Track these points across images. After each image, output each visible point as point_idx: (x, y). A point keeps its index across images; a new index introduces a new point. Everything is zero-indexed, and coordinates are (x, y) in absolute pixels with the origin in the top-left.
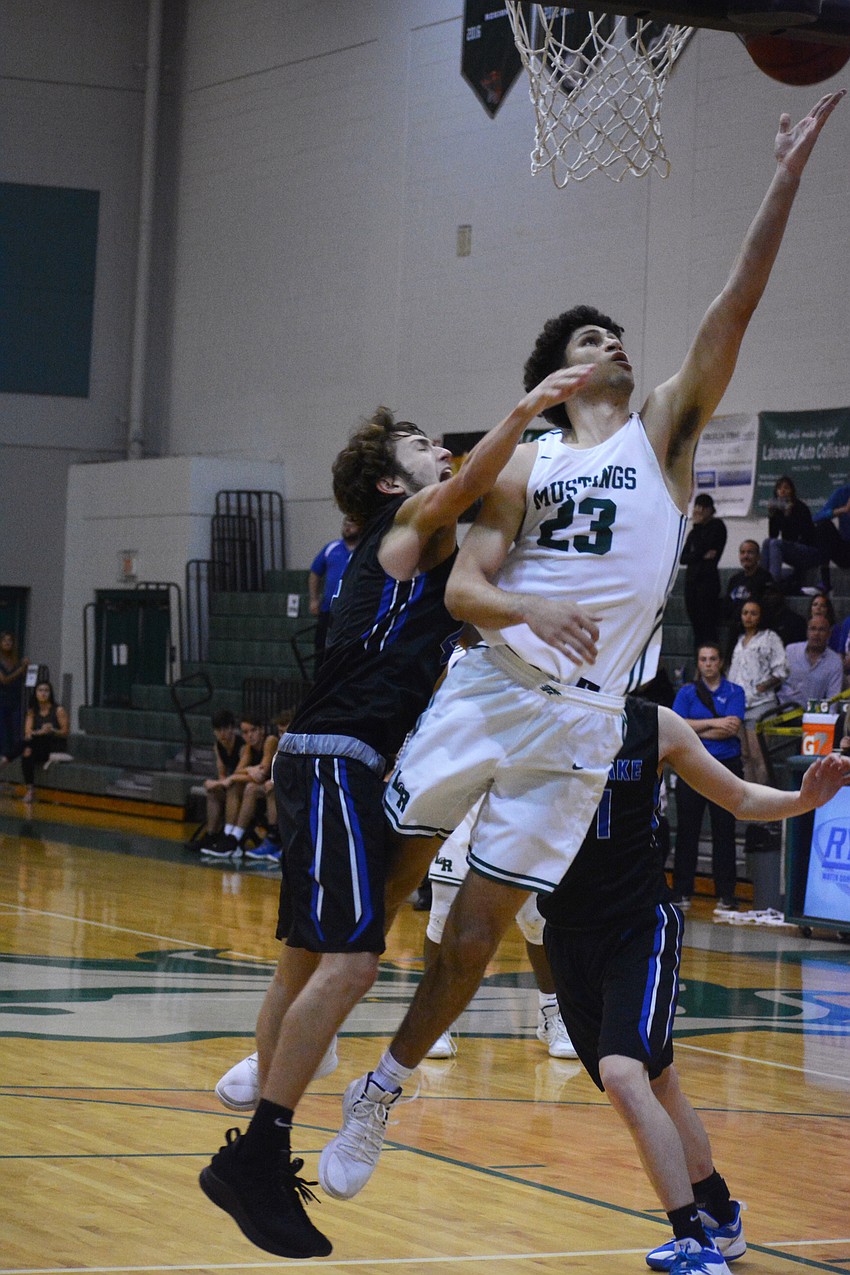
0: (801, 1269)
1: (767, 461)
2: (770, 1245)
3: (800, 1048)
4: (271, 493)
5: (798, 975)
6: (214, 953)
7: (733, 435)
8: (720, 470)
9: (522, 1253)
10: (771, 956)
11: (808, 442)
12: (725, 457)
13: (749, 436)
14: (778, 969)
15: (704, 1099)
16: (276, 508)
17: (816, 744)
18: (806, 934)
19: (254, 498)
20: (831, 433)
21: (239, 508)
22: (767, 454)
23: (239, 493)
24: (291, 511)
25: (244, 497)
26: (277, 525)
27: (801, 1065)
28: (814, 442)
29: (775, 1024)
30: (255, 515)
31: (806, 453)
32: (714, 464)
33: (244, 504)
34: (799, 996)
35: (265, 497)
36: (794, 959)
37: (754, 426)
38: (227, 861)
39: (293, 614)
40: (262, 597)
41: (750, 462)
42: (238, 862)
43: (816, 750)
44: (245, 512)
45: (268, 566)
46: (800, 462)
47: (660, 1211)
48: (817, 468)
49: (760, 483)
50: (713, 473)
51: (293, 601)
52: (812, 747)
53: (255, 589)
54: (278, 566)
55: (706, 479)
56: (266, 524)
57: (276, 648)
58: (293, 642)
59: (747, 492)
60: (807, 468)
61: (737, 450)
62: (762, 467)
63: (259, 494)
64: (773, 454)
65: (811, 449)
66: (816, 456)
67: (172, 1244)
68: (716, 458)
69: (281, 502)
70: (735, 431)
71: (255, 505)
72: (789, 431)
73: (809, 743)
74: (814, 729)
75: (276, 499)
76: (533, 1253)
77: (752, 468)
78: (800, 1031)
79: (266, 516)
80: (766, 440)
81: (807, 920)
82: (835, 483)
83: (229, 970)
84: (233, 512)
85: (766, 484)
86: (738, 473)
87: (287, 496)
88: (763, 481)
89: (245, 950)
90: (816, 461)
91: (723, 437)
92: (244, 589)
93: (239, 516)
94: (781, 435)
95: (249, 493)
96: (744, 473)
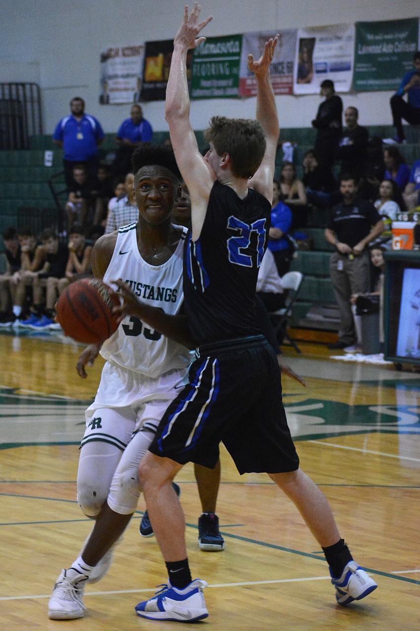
0: (416, 588)
1: (362, 55)
2: (395, 573)
3: (396, 443)
4: (31, 84)
5: (394, 395)
6: (10, 391)
7: (339, 38)
8: (331, 61)
9: (235, 582)
10: (375, 383)
11: (388, 42)
12: (334, 52)
13: (349, 38)
14: (380, 391)
15: (343, 478)
16: (35, 94)
17: (401, 242)
18: (398, 367)
19: (20, 88)
20: (403, 35)
21: (11, 94)
22: (361, 50)
23: (10, 84)
24: (46, 96)
25: (14, 87)
26: (36, 105)
27: (398, 454)
28: (391, 41)
29: (378, 428)
30: (21, 99)
31: (387, 49)
32: (325, 58)
33: (14, 92)
34: (395, 409)
35: (28, 87)
36: (390, 385)
37: (351, 32)
38: (8, 329)
39: (48, 164)
40: (27, 154)
41: (350, 56)
42: (17, 330)
43: (401, 246)
44: (14, 97)
45: (31, 133)
46: (383, 55)
47: (319, 552)
48: (395, 58)
49: (357, 70)
50: (326, 64)
51: (48, 155)
52: (399, 244)
53: (23, 148)
54: (37, 132)
55: (321, 68)
56: (29, 105)
57: (37, 187)
58: (50, 183)
59: (348, 76)
60: (387, 59)
61: (341, 48)
62: (358, 58)
63: (23, 85)
64: (365, 50)
65: (391, 46)
66: (394, 50)
67: (7, 583)
68: (329, 53)
69: (39, 89)
70: (339, 35)
71: (21, 92)
72: (376, 34)
73: (397, 242)
74: (399, 232)
75: (35, 88)
76: (243, 582)
77: (351, 59)
78: (396, 432)
79: (28, 99)
80: (360, 40)
81: (400, 359)
82: (407, 68)
83: (17, 401)
84: (7, 97)
85: (361, 70)
86: (341, 63)
87: (43, 85)
88: (359, 68)
89: (30, 388)
90: (394, 54)
91: (331, 39)
92: (16, 148)
93: (11, 100)
94: (370, 37)
95: (17, 84)
96: (346, 63)
